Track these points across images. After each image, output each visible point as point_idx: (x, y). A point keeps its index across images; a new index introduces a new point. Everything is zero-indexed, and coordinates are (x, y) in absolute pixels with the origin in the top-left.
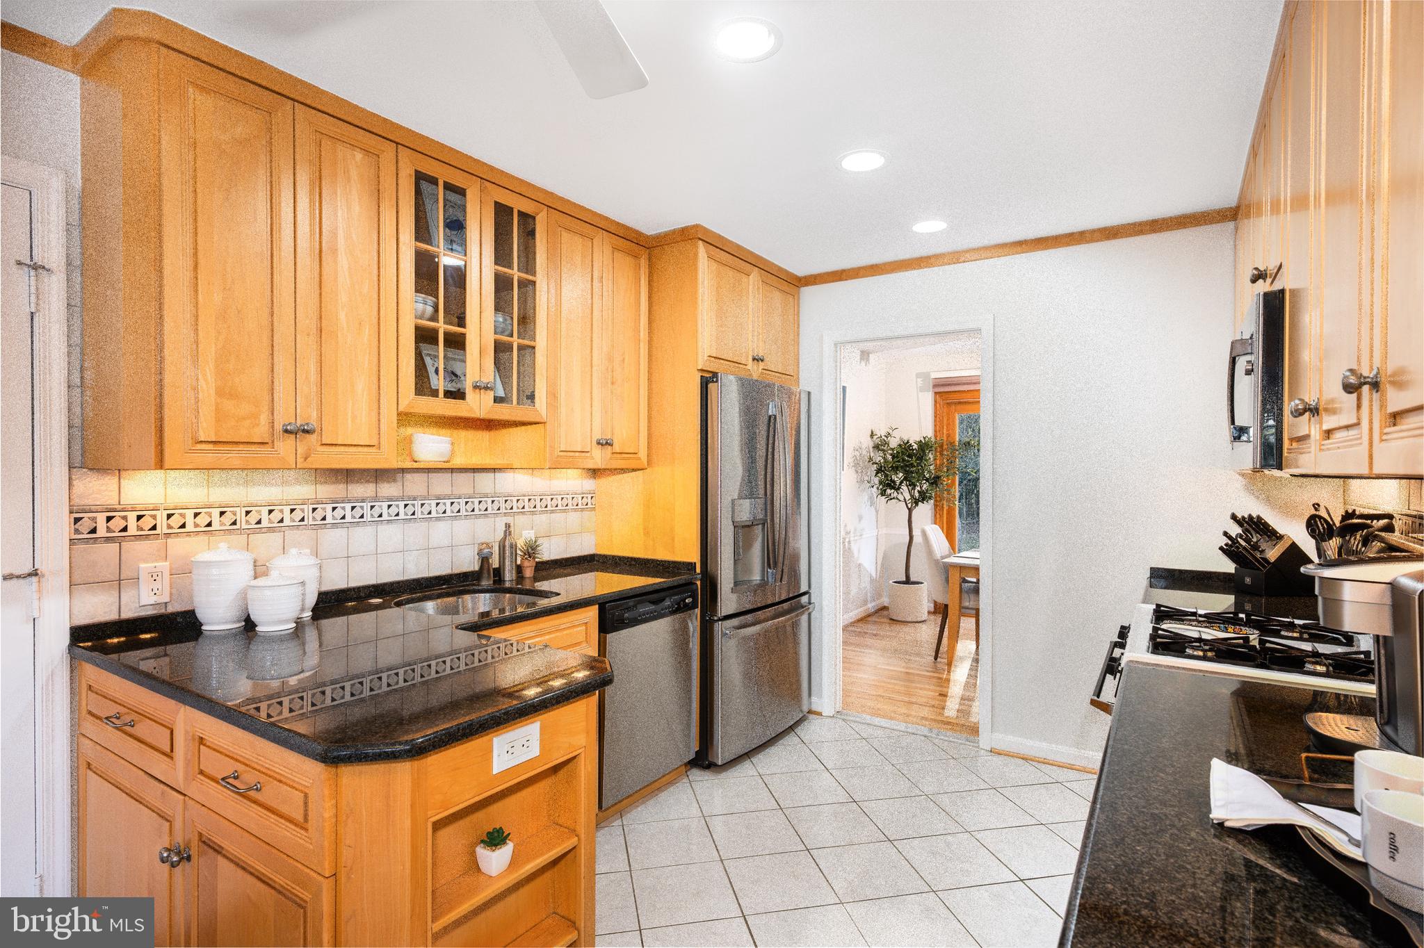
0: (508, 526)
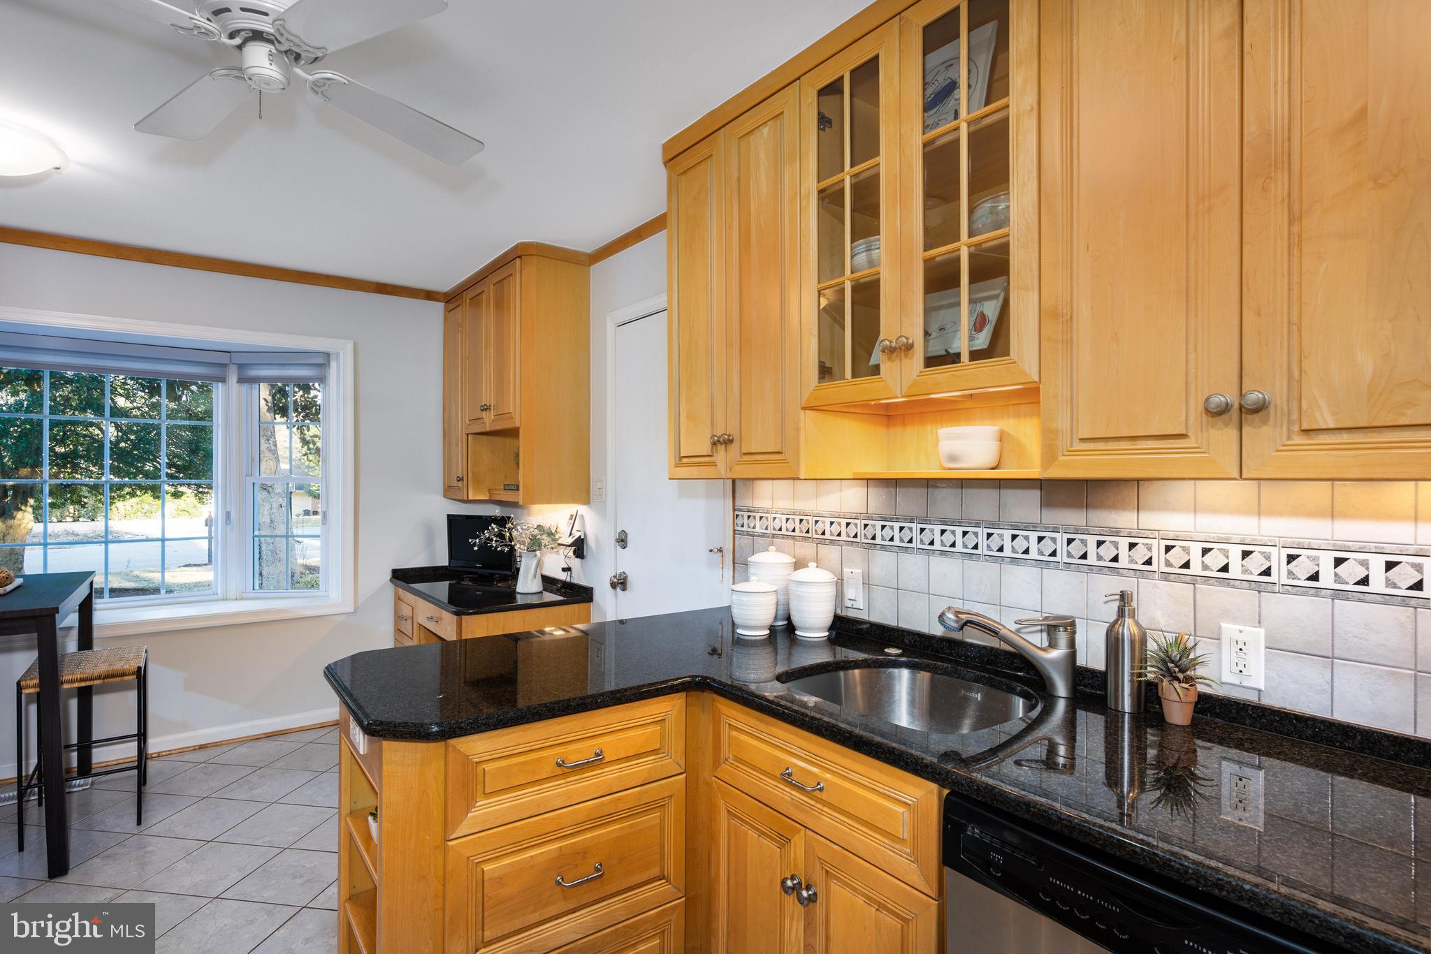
0: (1124, 597)
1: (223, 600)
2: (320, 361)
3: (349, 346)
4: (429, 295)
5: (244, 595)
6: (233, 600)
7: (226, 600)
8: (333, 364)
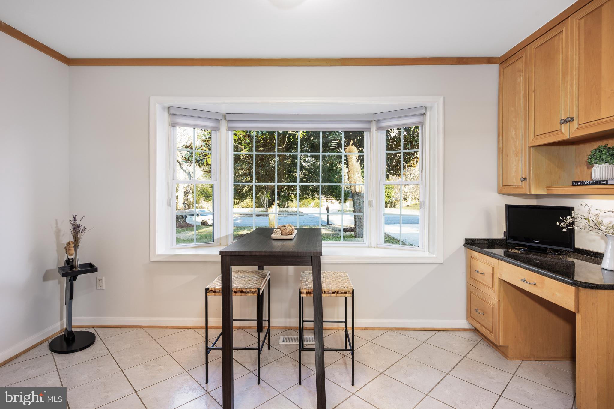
1: (368, 247)
2: (423, 111)
3: (441, 99)
4: (489, 61)
5: (379, 246)
6: (373, 248)
7: (370, 247)
8: (428, 114)
